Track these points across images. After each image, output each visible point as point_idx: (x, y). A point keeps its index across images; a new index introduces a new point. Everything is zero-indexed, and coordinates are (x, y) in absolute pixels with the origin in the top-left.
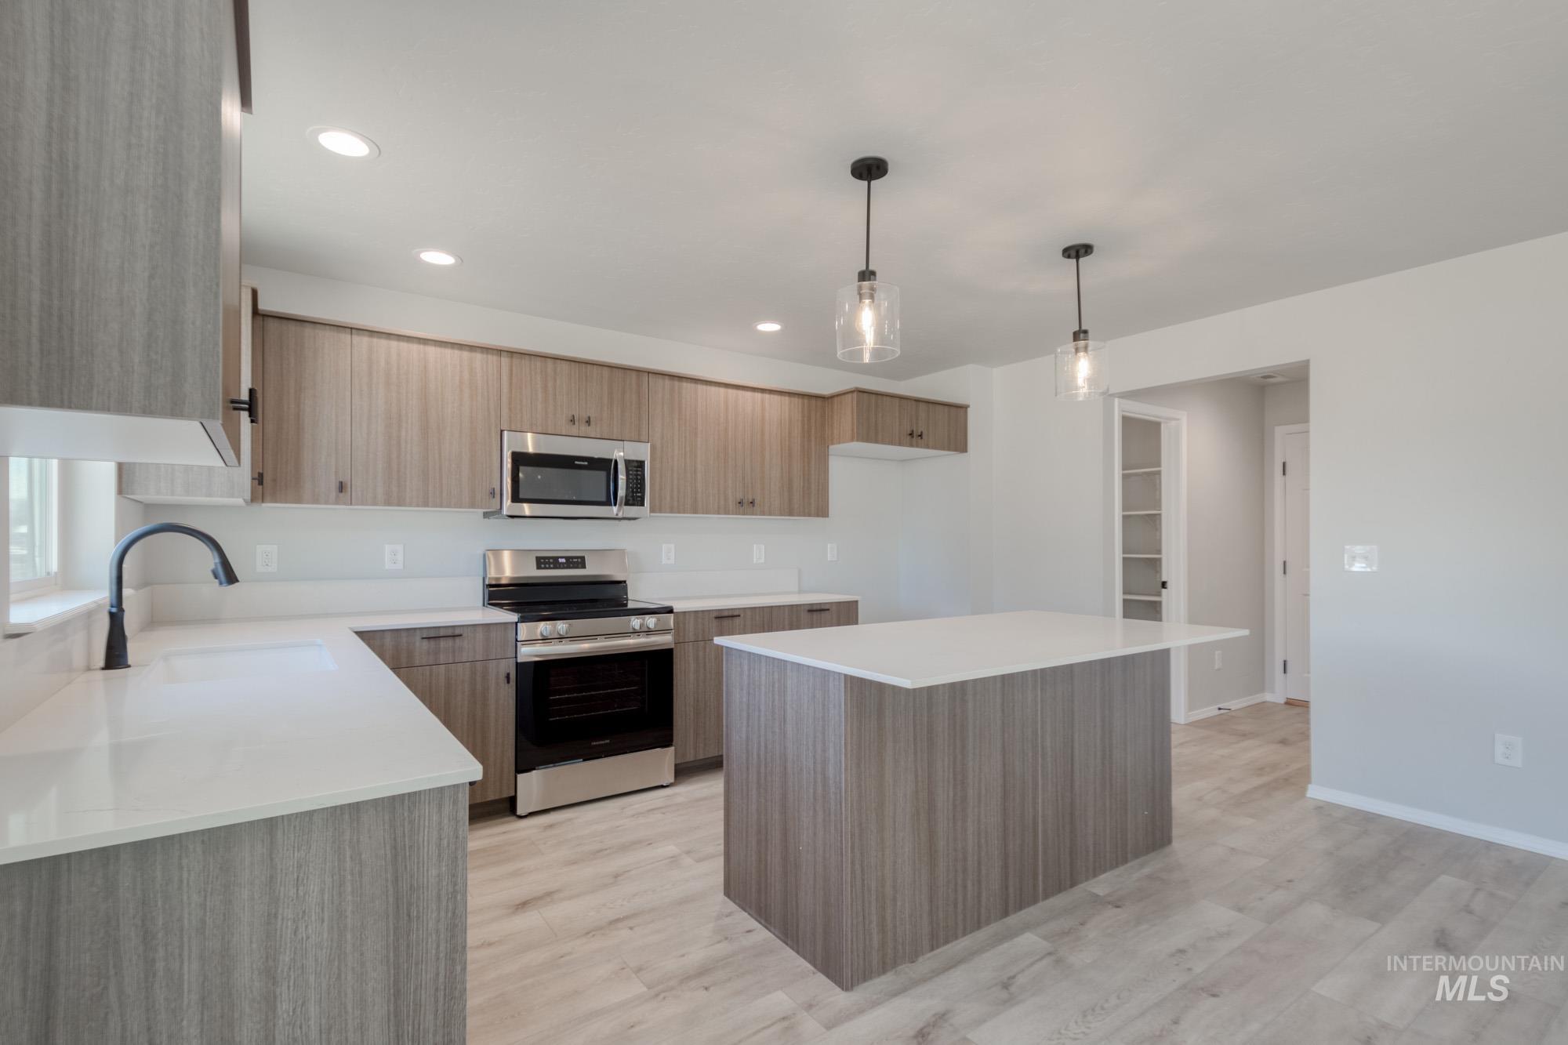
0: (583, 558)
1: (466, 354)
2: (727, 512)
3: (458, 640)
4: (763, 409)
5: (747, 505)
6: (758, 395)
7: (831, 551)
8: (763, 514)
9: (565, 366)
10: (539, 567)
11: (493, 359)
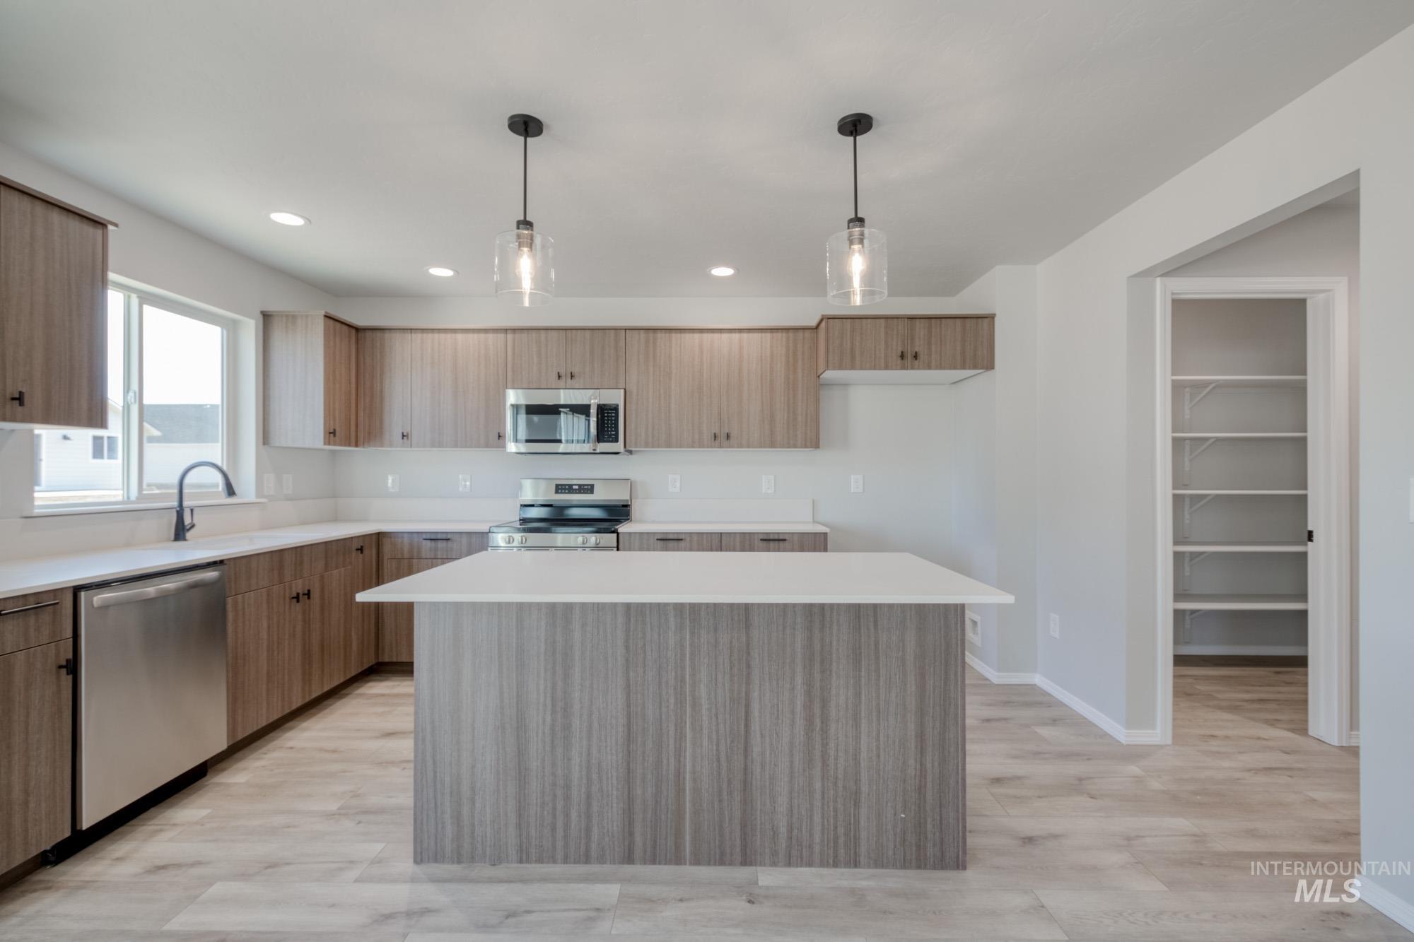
0: (592, 486)
1: (482, 336)
2: (701, 446)
3: (449, 542)
4: (741, 348)
5: (722, 439)
6: (736, 336)
7: (856, 483)
8: (740, 446)
9: (554, 333)
10: (557, 492)
11: (501, 336)
